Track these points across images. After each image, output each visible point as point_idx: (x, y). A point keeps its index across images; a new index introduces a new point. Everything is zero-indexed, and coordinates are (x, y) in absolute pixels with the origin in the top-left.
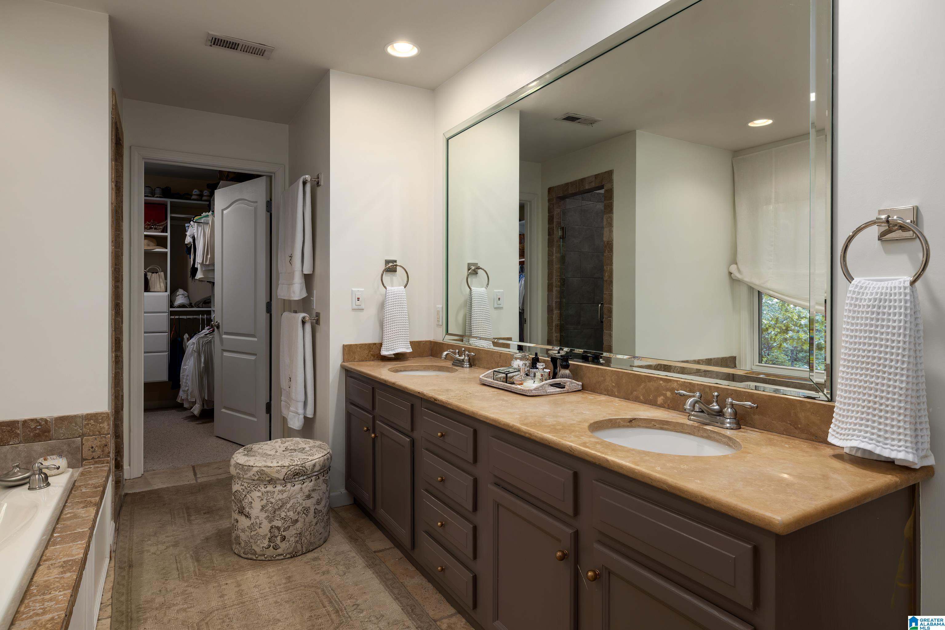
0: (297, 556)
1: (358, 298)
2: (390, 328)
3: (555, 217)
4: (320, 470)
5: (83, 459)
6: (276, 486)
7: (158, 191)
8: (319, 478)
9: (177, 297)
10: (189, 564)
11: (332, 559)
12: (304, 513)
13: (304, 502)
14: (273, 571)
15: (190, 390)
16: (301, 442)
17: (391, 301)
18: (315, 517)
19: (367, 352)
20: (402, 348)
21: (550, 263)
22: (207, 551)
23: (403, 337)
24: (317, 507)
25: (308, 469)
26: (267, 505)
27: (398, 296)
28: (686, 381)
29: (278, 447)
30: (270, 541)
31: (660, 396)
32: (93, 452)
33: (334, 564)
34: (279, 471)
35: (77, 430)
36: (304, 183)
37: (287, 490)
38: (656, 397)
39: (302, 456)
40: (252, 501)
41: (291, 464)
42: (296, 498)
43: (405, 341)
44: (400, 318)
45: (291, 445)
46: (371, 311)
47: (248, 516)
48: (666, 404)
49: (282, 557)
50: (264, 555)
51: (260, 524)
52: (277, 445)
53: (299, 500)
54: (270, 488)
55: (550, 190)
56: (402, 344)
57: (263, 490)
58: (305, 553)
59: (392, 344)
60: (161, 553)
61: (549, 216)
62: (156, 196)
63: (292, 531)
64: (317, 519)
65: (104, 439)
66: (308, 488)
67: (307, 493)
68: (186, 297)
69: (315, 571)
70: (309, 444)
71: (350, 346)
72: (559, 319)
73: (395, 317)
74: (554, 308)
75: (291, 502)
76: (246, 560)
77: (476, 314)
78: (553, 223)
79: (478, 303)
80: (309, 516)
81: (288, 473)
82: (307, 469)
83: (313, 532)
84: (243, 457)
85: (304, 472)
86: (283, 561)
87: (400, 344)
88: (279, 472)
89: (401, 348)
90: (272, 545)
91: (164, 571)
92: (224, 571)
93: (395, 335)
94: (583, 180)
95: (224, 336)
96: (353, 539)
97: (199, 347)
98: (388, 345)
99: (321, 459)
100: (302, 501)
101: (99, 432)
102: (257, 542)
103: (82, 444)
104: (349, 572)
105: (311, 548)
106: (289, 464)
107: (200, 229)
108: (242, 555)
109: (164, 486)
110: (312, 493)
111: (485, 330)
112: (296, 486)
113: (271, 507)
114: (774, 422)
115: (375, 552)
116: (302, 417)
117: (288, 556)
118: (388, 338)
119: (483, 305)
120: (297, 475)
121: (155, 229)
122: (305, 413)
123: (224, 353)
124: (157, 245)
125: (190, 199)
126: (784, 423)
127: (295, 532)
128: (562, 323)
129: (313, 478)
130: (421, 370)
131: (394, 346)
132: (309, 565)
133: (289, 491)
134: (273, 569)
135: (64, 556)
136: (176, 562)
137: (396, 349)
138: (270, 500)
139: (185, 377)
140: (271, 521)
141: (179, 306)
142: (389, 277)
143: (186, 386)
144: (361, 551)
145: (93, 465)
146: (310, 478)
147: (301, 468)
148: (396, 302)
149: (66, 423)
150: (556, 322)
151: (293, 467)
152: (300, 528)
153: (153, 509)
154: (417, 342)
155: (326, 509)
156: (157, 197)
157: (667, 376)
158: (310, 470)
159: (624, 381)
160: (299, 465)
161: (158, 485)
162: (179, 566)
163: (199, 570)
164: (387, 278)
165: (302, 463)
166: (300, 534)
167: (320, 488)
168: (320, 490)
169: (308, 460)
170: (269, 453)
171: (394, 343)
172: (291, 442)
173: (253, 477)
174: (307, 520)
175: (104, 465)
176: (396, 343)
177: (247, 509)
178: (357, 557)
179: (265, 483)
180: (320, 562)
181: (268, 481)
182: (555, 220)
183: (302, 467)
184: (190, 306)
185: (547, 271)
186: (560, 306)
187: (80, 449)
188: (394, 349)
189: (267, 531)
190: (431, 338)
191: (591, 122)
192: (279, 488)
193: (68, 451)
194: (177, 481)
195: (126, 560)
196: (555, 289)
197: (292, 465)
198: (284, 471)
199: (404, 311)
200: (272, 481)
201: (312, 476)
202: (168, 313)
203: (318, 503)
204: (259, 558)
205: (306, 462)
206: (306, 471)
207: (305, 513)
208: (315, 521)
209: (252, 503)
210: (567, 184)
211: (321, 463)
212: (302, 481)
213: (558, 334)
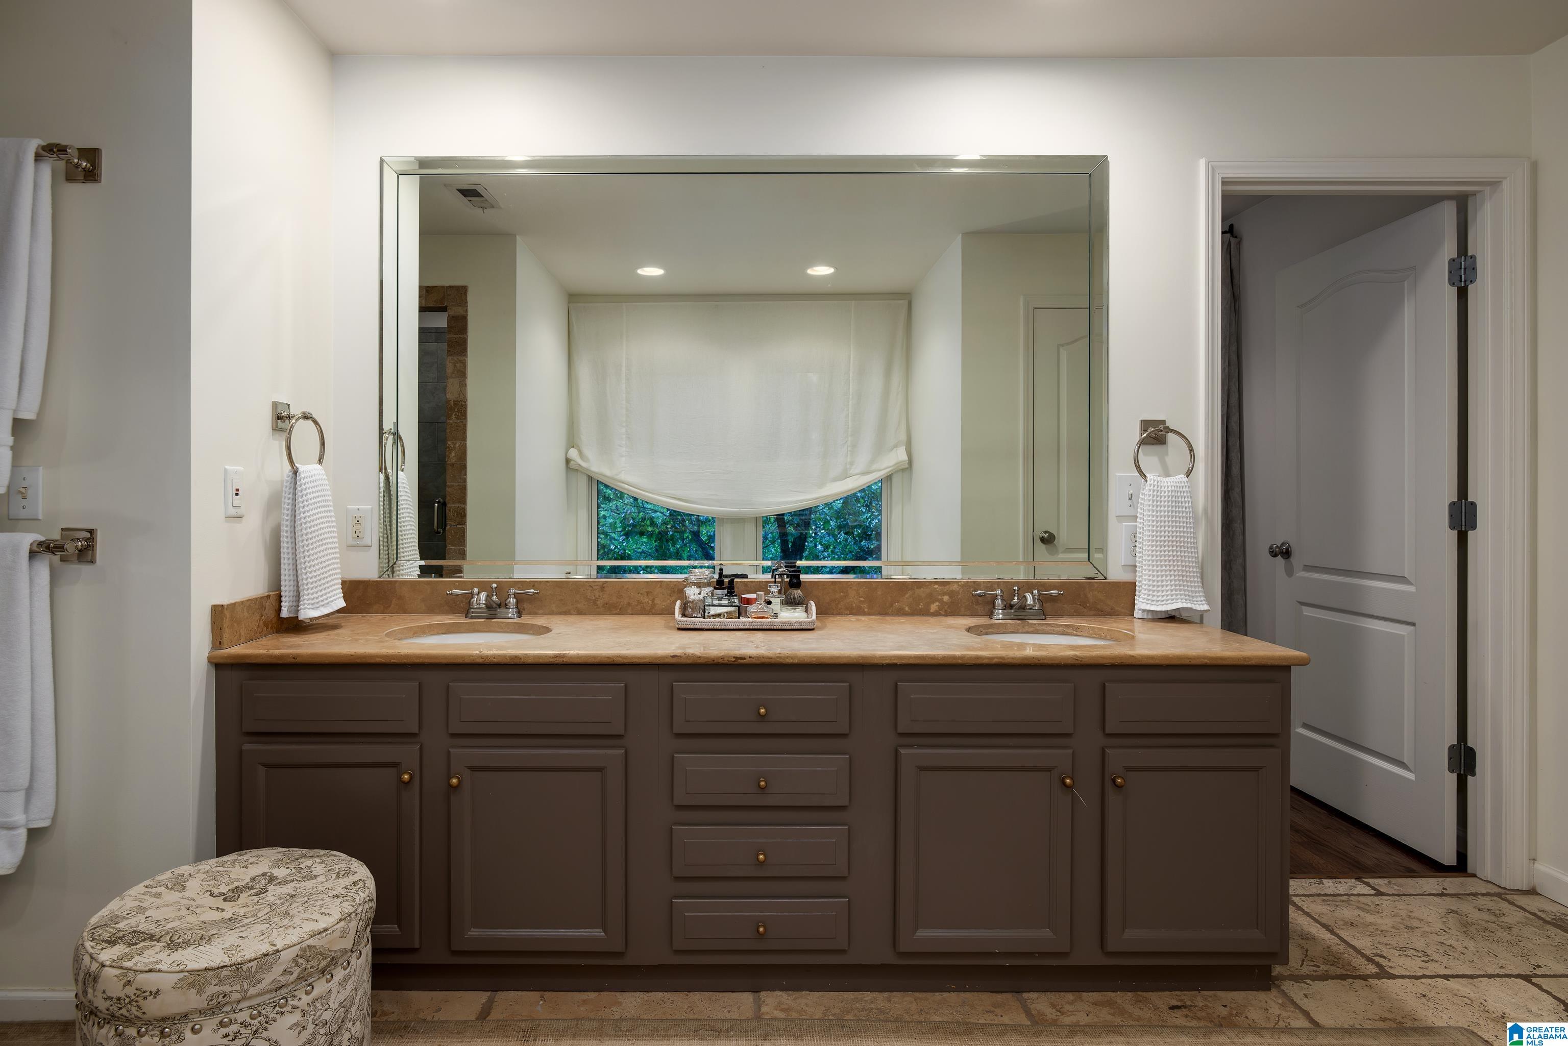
1: (236, 490)
2: (316, 556)
17: (311, 496)
19: (258, 618)
23: (336, 574)
27: (320, 485)
28: (970, 580)
31: (933, 603)
36: (37, 160)
38: (928, 605)
44: (329, 533)
46: (254, 521)
48: (941, 610)
73: (321, 531)
87: (335, 591)
93: (326, 573)
114: (1065, 606)
116: (20, 834)
126: (1075, 605)
131: (327, 595)
137: (332, 601)
148: (319, 499)
157: (937, 579)
159: (879, 593)
171: (326, 591)
176: (330, 589)
199: (332, 518)
200: (326, 966)
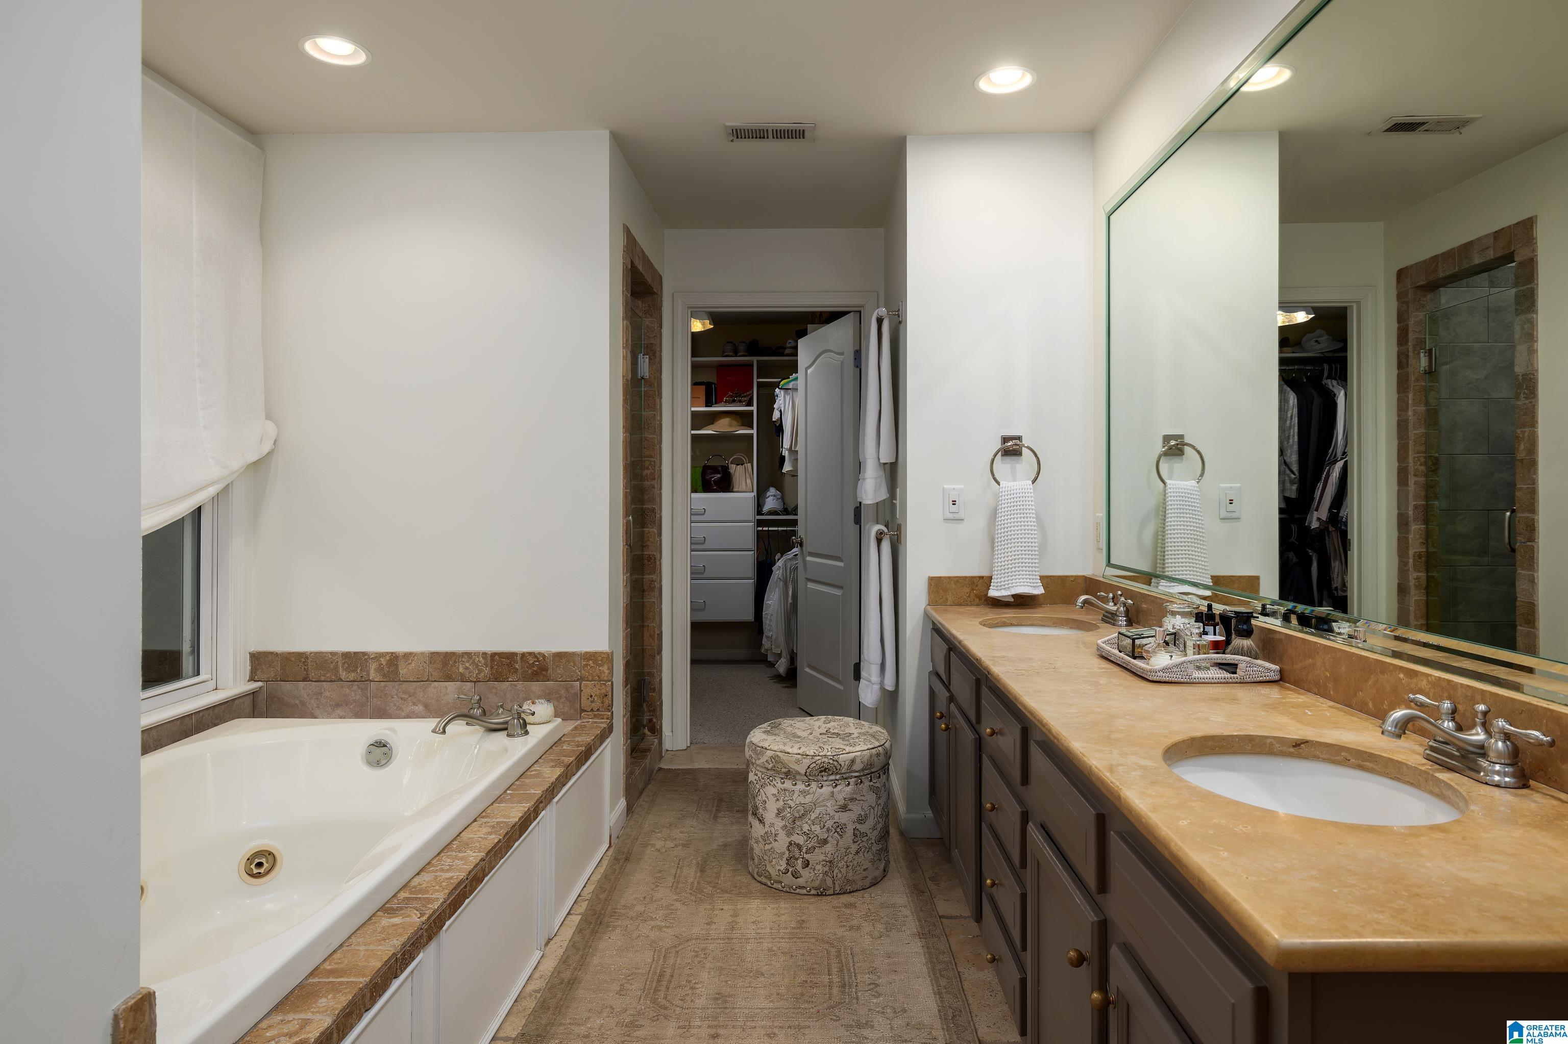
0: (826, 895)
1: (953, 501)
2: (1003, 551)
3: (1410, 330)
4: (863, 770)
5: (583, 711)
6: (796, 783)
7: (742, 347)
8: (861, 782)
9: (767, 500)
10: (691, 873)
11: (873, 911)
12: (836, 832)
13: (837, 815)
14: (786, 908)
15: (774, 638)
16: (851, 725)
17: (1006, 505)
18: (854, 842)
19: (968, 590)
20: (1024, 586)
21: (1402, 427)
22: (718, 861)
23: (1026, 567)
24: (858, 826)
25: (843, 765)
26: (783, 809)
27: (1020, 497)
29: (816, 728)
30: (787, 864)
32: (592, 702)
33: (872, 920)
34: (799, 761)
35: (575, 672)
36: (880, 321)
37: (811, 791)
39: (838, 743)
40: (767, 800)
41: (817, 753)
42: (824, 806)
43: (1029, 575)
44: (1021, 534)
45: (836, 726)
46: (977, 523)
47: (761, 821)
49: (804, 891)
50: (781, 882)
51: (776, 835)
52: (817, 724)
53: (828, 809)
54: (788, 784)
55: (1401, 274)
56: (1025, 580)
57: (779, 785)
58: (838, 894)
59: (1006, 579)
60: (666, 851)
61: (1399, 328)
62: (739, 354)
63: (816, 858)
64: (859, 845)
65: (603, 687)
66: (843, 795)
67: (842, 802)
68: (779, 499)
69: (841, 922)
70: (862, 729)
71: (939, 579)
72: (1424, 544)
73: (1013, 532)
74: (1411, 519)
75: (817, 811)
76: (759, 884)
77: (1174, 530)
78: (1407, 341)
79: (1177, 509)
80: (845, 838)
81: (811, 766)
82: (840, 765)
83: (851, 864)
84: (762, 734)
85: (837, 769)
86: (805, 897)
87: (1019, 579)
88: (798, 763)
89: (1021, 586)
90: (790, 870)
91: (659, 875)
92: (727, 893)
93: (1011, 564)
94: (1467, 247)
95: (808, 558)
96: (918, 891)
97: (786, 574)
98: (999, 580)
99: (865, 753)
100: (834, 813)
101: (598, 676)
102: (772, 861)
103: (581, 691)
104: (888, 936)
105: (848, 888)
106: (815, 753)
107: (788, 398)
108: (756, 876)
109: (706, 766)
110: (850, 803)
111: (1192, 559)
112: (824, 788)
113: (789, 813)
115: (940, 917)
116: (876, 687)
117: (813, 892)
118: (999, 568)
119: (1190, 514)
120: (825, 771)
121: (740, 401)
122: (882, 683)
123: (808, 583)
124: (742, 426)
125: (783, 355)
127: (822, 857)
128: (1432, 550)
129: (852, 781)
130: (1049, 626)
131: (1010, 582)
132: (838, 911)
133: (814, 793)
134: (786, 905)
135: (501, 816)
136: (678, 867)
137: (1013, 587)
138: (788, 802)
139: (769, 617)
140: (789, 834)
141: (771, 513)
142: (1009, 466)
143: (770, 631)
144: (922, 910)
145: (592, 718)
146: (846, 779)
147: (831, 761)
148: (1015, 508)
149: (564, 661)
150: (1415, 547)
151: (820, 758)
152: (830, 853)
153: (681, 794)
154: (1059, 577)
155: (876, 833)
156: (740, 356)
158: (846, 767)
159: (1343, 669)
160: (829, 757)
161: (701, 763)
162: (678, 872)
163: (698, 883)
164: (1003, 466)
165: (833, 754)
166: (830, 862)
167: (863, 798)
168: (863, 800)
169: (844, 752)
170: (800, 733)
171: (1010, 578)
172: (838, 723)
173: (767, 765)
174: (841, 843)
175: (603, 720)
176: (1013, 577)
177: (761, 810)
178: (911, 918)
179: (781, 776)
180: (854, 911)
181: (785, 773)
182: (1411, 336)
183: (834, 760)
184: (785, 513)
185: (1395, 443)
186: (1426, 515)
187: (578, 696)
188: (1009, 588)
189: (784, 849)
190: (1088, 572)
191: (1457, 125)
192: (801, 786)
193: (566, 697)
194: (724, 762)
195: (626, 851)
196: (1412, 480)
197: (819, 755)
198: (807, 762)
199: (1029, 523)
200: (789, 774)
201: (851, 777)
202: (754, 522)
203: (861, 820)
204: (775, 886)
205: (840, 753)
206: (839, 767)
207: (838, 832)
208: (854, 848)
209: (766, 802)
210: (1435, 259)
211: (865, 760)
212: (833, 782)
213: (1423, 575)
